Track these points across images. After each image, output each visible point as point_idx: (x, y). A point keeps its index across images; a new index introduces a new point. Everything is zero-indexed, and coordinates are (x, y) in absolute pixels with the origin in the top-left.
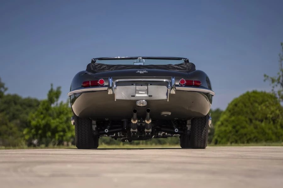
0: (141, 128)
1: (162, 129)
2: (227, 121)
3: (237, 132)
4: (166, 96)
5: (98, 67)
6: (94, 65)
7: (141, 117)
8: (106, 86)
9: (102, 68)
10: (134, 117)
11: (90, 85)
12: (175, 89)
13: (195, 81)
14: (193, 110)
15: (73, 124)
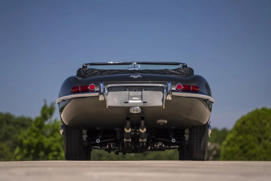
0: (135, 138)
1: (158, 139)
2: (234, 140)
3: (245, 152)
4: (162, 103)
5: (89, 73)
6: (85, 70)
7: (135, 126)
8: (97, 92)
9: (93, 73)
10: (127, 125)
11: (80, 90)
12: (171, 95)
13: (193, 87)
14: (191, 118)
15: (62, 134)
